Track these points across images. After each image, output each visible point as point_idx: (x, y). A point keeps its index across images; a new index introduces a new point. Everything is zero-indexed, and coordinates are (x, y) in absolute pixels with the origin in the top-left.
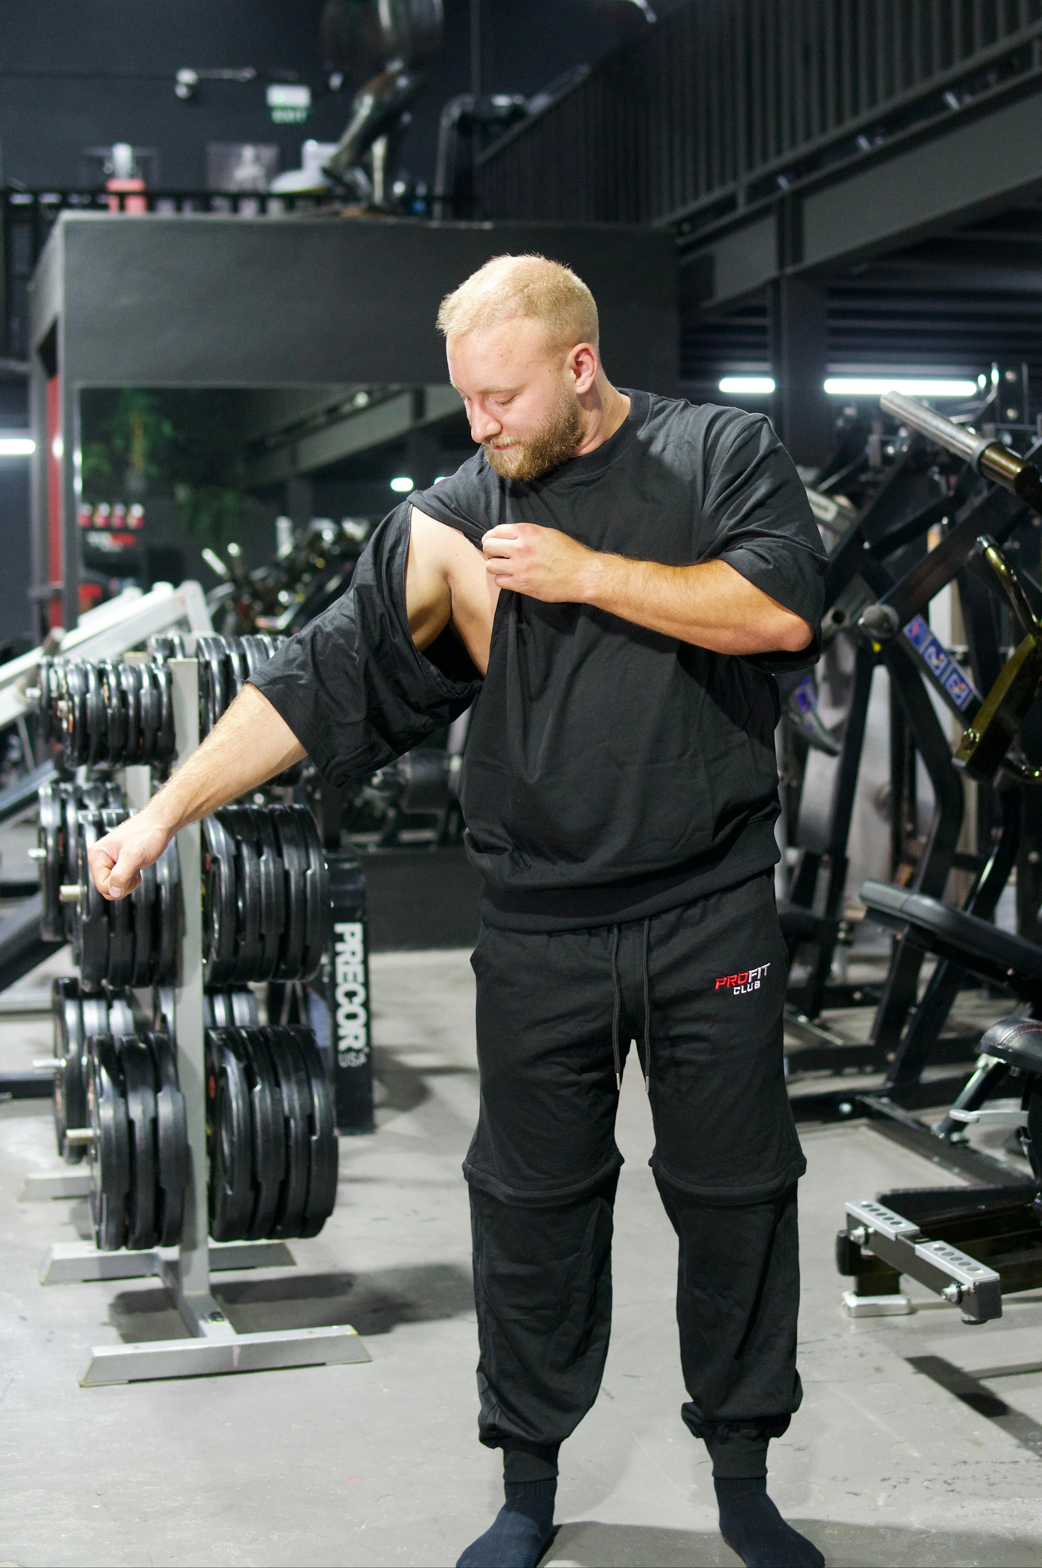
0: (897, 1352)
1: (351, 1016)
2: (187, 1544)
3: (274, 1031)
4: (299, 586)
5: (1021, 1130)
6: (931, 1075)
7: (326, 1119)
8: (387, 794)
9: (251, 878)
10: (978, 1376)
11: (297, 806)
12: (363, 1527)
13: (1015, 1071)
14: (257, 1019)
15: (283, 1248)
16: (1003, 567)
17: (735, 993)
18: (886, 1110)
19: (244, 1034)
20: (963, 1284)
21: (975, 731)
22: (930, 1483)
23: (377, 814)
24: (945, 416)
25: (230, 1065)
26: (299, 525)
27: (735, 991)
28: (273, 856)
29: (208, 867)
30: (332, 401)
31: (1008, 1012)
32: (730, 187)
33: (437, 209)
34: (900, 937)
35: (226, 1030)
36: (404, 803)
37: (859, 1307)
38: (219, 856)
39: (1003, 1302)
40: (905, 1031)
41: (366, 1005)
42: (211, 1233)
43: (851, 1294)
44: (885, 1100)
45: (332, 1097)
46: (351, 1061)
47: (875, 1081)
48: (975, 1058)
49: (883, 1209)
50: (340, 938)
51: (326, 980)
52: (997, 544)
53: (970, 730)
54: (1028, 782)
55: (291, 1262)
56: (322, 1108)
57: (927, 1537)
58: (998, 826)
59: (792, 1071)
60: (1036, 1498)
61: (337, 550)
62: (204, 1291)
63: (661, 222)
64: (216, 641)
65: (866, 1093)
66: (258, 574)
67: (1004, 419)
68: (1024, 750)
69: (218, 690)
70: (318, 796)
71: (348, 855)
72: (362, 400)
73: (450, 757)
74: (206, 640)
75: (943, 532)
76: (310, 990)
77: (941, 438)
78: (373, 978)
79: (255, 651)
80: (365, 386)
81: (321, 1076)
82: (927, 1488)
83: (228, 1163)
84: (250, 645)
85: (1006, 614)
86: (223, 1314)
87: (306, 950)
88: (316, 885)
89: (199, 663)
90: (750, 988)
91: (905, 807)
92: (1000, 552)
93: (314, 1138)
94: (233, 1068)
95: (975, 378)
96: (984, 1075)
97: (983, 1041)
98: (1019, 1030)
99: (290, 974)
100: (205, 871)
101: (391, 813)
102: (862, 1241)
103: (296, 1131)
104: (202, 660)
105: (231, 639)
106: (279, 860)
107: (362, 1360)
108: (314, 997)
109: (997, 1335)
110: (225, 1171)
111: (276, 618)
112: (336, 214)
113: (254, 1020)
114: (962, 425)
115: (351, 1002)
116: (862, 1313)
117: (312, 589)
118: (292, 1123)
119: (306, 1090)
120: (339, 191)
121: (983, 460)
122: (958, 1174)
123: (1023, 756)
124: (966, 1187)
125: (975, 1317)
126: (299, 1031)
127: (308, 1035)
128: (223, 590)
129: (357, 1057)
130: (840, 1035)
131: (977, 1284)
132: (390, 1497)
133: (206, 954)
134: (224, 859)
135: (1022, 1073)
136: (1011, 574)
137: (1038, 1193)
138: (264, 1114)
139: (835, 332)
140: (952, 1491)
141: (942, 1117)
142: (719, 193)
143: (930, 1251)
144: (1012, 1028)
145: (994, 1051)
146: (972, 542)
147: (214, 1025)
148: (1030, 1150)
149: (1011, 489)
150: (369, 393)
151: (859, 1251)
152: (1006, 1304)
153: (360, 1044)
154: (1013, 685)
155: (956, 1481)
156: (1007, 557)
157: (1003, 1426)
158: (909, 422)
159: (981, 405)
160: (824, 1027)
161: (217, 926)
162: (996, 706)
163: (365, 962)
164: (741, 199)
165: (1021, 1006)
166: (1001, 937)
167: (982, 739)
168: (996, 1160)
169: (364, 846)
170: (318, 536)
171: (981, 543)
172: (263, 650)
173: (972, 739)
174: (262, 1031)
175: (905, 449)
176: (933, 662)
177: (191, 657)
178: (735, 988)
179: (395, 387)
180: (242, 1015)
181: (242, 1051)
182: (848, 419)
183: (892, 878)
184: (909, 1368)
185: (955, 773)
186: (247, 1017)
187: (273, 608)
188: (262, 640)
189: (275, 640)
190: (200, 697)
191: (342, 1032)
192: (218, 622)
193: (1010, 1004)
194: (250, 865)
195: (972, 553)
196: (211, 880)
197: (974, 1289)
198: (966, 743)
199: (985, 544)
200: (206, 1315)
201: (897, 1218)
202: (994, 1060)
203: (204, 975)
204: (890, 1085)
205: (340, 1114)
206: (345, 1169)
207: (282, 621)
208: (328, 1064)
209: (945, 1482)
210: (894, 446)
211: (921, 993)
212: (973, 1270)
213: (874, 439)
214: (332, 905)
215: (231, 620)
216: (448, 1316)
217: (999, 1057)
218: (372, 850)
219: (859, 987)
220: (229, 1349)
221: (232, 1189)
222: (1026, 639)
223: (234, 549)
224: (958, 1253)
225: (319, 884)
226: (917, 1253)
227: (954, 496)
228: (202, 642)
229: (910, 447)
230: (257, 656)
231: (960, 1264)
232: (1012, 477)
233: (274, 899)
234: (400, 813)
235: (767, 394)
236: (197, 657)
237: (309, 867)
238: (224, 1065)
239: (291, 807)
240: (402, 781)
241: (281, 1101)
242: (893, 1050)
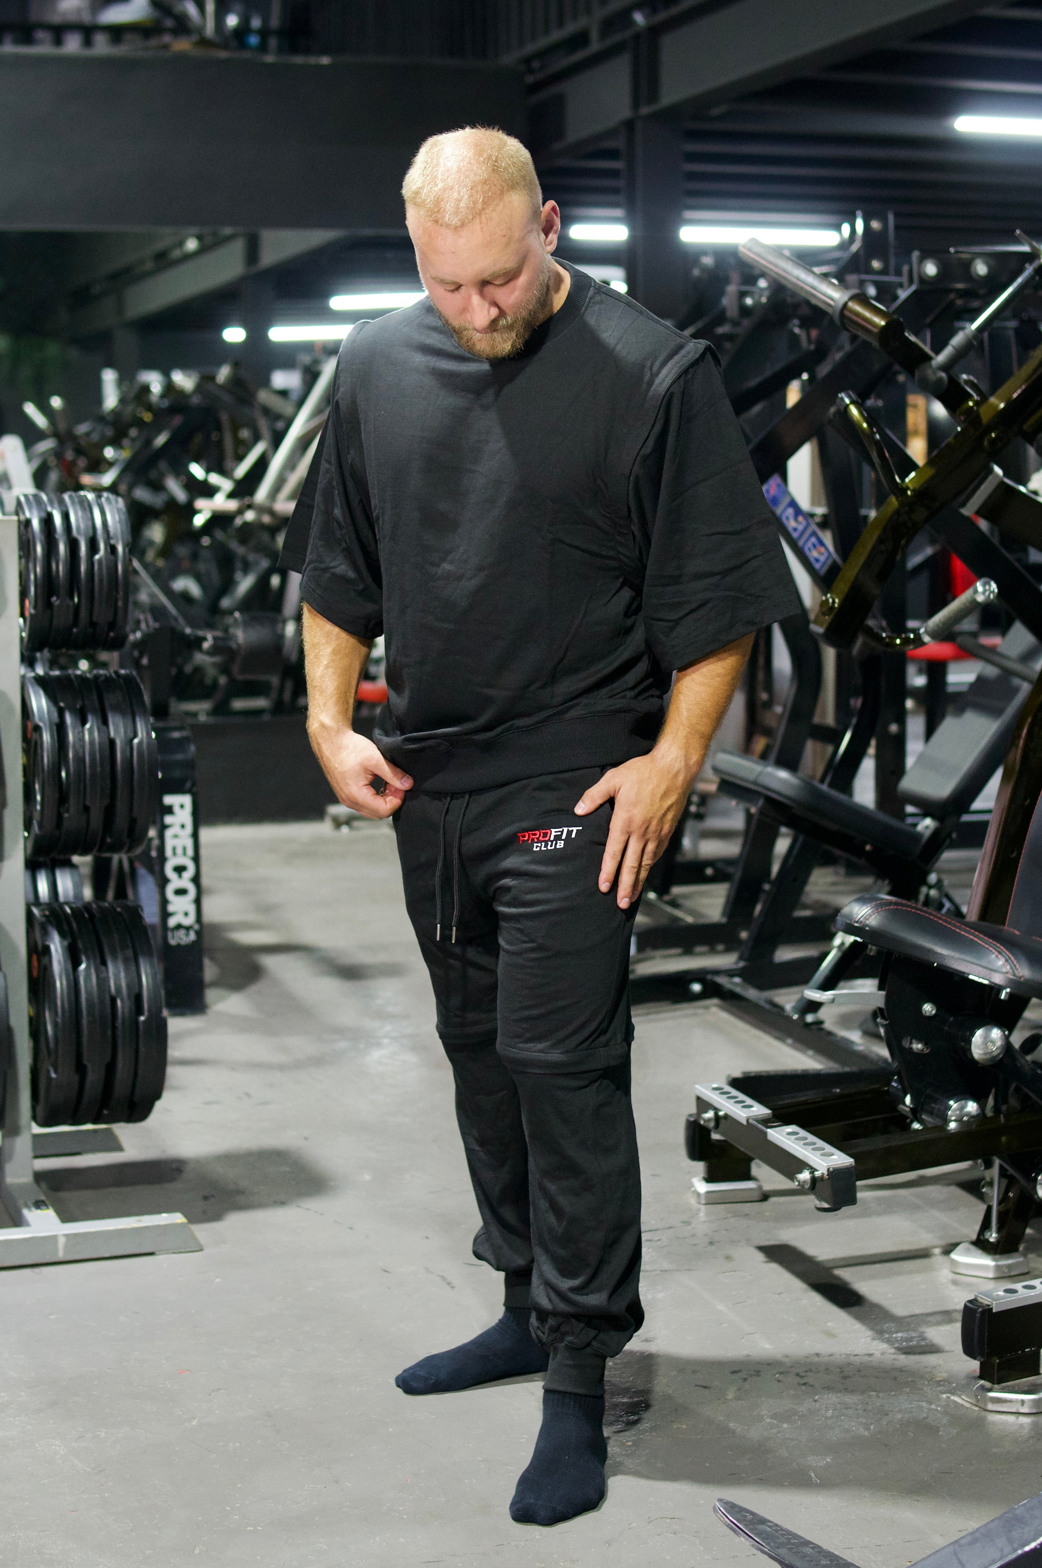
0: (748, 1240)
1: (181, 892)
2: (10, 1442)
3: (99, 907)
4: (126, 442)
5: (878, 1012)
6: (785, 954)
7: (154, 999)
8: (217, 659)
9: (74, 747)
10: (830, 1265)
11: (123, 672)
12: (194, 1423)
13: (872, 950)
14: (82, 894)
15: (109, 1133)
16: (865, 425)
17: (535, 849)
18: (738, 990)
19: (68, 910)
20: (816, 1170)
21: (834, 596)
22: (782, 1375)
23: (208, 681)
24: (808, 267)
25: (54, 943)
26: (126, 378)
27: (535, 847)
28: (98, 723)
29: (29, 735)
30: (160, 246)
31: (866, 889)
32: (582, 22)
33: (273, 42)
34: (753, 810)
35: (49, 905)
36: (235, 669)
37: (708, 1193)
38: (41, 724)
39: (858, 1189)
40: (758, 908)
41: (196, 880)
42: (34, 1118)
43: (699, 1181)
44: (737, 980)
45: (160, 977)
46: (180, 939)
47: (726, 960)
48: (831, 936)
49: (734, 1092)
50: (169, 810)
51: (154, 854)
52: (860, 401)
53: (829, 595)
54: (889, 650)
55: (119, 1148)
56: (151, 987)
57: (779, 1432)
58: (856, 694)
59: (640, 948)
60: (891, 1392)
61: (166, 404)
62: (27, 1179)
63: (509, 59)
64: (36, 496)
65: (717, 972)
66: (82, 429)
67: (869, 270)
68: (885, 616)
69: (39, 549)
70: (145, 661)
71: (177, 723)
72: (192, 245)
73: (284, 622)
74: (26, 496)
75: (803, 389)
76: (138, 865)
77: (802, 288)
78: (203, 852)
79: (78, 507)
80: (195, 230)
81: (149, 953)
82: (779, 1381)
83: (52, 1045)
84: (73, 503)
85: (869, 475)
86: (47, 1202)
87: (133, 822)
88: (144, 754)
89: (19, 522)
90: (551, 846)
91: (761, 676)
92: (862, 409)
93: (142, 1018)
94: (56, 946)
95: (838, 227)
96: (840, 954)
97: (838, 918)
98: (877, 907)
99: (116, 848)
100: (26, 739)
101: (223, 680)
102: (712, 1124)
103: (123, 1013)
104: (22, 518)
105: (53, 496)
106: (104, 728)
107: (193, 1249)
108: (142, 871)
109: (851, 1223)
110: (49, 1053)
111: (101, 475)
112: (166, 47)
113: (78, 895)
114: (825, 276)
115: (180, 876)
116: (712, 1200)
117: (138, 444)
118: (119, 1002)
119: (134, 968)
120: (169, 23)
121: (846, 313)
122: (811, 1057)
123: (884, 623)
124: (821, 1070)
125: (828, 1203)
126: (127, 908)
127: (135, 913)
128: (46, 446)
129: (187, 935)
130: (691, 912)
131: (831, 1169)
132: (222, 1391)
133: (28, 826)
134: (45, 727)
135: (879, 952)
136: (873, 432)
137: (895, 1076)
138: (89, 993)
139: (691, 176)
140: (805, 1384)
141: (797, 997)
142: (571, 28)
143: (781, 1136)
144: (869, 905)
145: (850, 929)
146: (833, 398)
147: (36, 899)
148: (886, 1032)
149: (875, 344)
150: (200, 238)
151: (709, 1135)
152: (861, 1190)
153: (190, 920)
154: (874, 548)
155: (810, 1374)
156: (871, 416)
157: (858, 1318)
158: (768, 272)
159: (845, 255)
160: (674, 904)
161: (39, 798)
162: (856, 570)
163: (195, 836)
164: (594, 35)
165: (879, 882)
166: (859, 812)
167: (841, 604)
168: (852, 1043)
169: (195, 715)
170: (145, 389)
171: (842, 399)
172: (87, 508)
173: (831, 604)
174: (87, 907)
175: (764, 300)
176: (791, 524)
177: (10, 514)
178: (535, 845)
179: (227, 231)
180: (65, 891)
181: (66, 928)
182: (704, 269)
183: (746, 749)
184: (760, 1257)
185: (813, 639)
186: (71, 893)
187: (98, 465)
188: (85, 496)
189: (99, 497)
190: (20, 557)
191: (171, 908)
192: (40, 478)
193: (868, 881)
194: (73, 733)
195: (833, 410)
196: (33, 749)
197: (828, 1175)
198: (824, 609)
199: (847, 401)
200: (29, 1203)
201: (749, 1101)
202: (851, 939)
203: (25, 850)
204: (741, 964)
205: (169, 994)
206: (174, 1051)
207: (108, 479)
208: (156, 942)
209: (798, 1375)
210: (753, 298)
211: (775, 868)
212: (827, 1156)
213: (732, 289)
214: (160, 775)
215: (53, 477)
216: (283, 1203)
217: (856, 936)
218: (203, 718)
219: (711, 863)
220: (54, 1238)
221: (56, 1071)
222: (888, 500)
223: (56, 402)
224: (811, 1138)
225: (146, 754)
226: (769, 1138)
227: (816, 349)
228: (22, 499)
229: (769, 299)
230: (80, 513)
231: (813, 1149)
232: (876, 330)
233: (99, 769)
234: (232, 681)
235: (618, 241)
236: (17, 514)
237: (135, 736)
238: (47, 943)
239: (116, 673)
240: (233, 645)
241: (107, 979)
242: (746, 929)
